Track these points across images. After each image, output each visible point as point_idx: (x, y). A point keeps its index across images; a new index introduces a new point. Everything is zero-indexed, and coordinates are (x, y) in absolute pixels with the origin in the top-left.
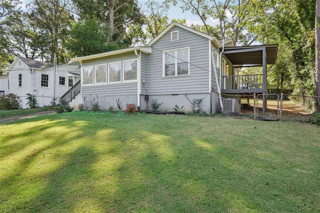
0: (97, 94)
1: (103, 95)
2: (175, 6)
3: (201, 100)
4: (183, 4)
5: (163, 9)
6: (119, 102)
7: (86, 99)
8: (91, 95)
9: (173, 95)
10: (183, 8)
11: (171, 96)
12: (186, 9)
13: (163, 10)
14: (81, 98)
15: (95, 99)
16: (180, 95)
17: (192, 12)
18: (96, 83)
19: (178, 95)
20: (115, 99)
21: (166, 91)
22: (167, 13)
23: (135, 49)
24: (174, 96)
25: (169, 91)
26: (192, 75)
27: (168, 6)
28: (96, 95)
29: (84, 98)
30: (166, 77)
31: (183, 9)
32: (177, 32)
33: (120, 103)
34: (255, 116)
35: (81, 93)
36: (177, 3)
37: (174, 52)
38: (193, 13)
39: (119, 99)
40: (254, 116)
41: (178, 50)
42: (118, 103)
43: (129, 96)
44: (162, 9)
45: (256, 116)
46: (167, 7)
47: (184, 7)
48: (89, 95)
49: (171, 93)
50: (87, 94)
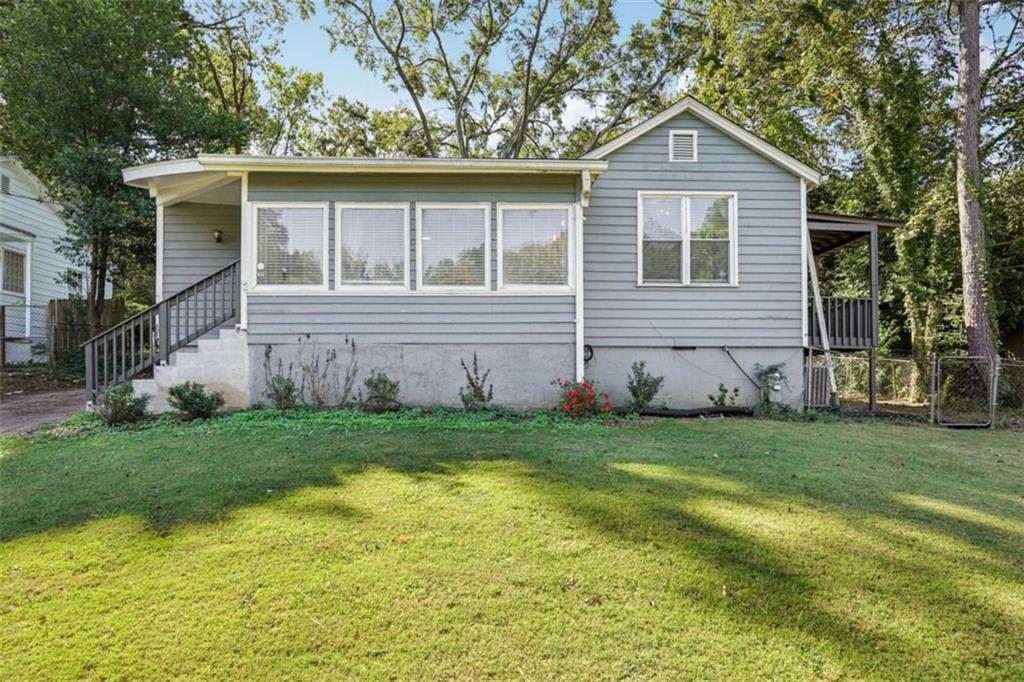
0: (346, 334)
1: (383, 339)
2: (304, 19)
3: (773, 369)
4: (335, 21)
5: (264, 18)
6: (476, 370)
7: (272, 354)
8: (308, 336)
9: (676, 348)
10: (335, 36)
11: (669, 351)
12: (342, 42)
13: (261, 23)
14: (246, 346)
15: (334, 356)
16: (702, 350)
17: (356, 56)
18: (342, 284)
19: (694, 348)
20: (456, 359)
21: (651, 333)
22: (281, 37)
23: (585, 169)
24: (680, 352)
25: (664, 333)
26: (744, 287)
27: (284, 11)
28: (343, 337)
29: (263, 349)
30: (646, 285)
31: (335, 40)
32: (691, 136)
33: (480, 376)
34: (932, 417)
35: (243, 324)
36: (312, 10)
37: (680, 199)
38: (360, 62)
39: (475, 359)
40: (929, 416)
41: (692, 198)
42: (469, 377)
43: (531, 349)
44: (258, 17)
45: (936, 415)
46: (277, 14)
47: (338, 34)
48: (296, 338)
49: (671, 343)
50: (286, 329)
